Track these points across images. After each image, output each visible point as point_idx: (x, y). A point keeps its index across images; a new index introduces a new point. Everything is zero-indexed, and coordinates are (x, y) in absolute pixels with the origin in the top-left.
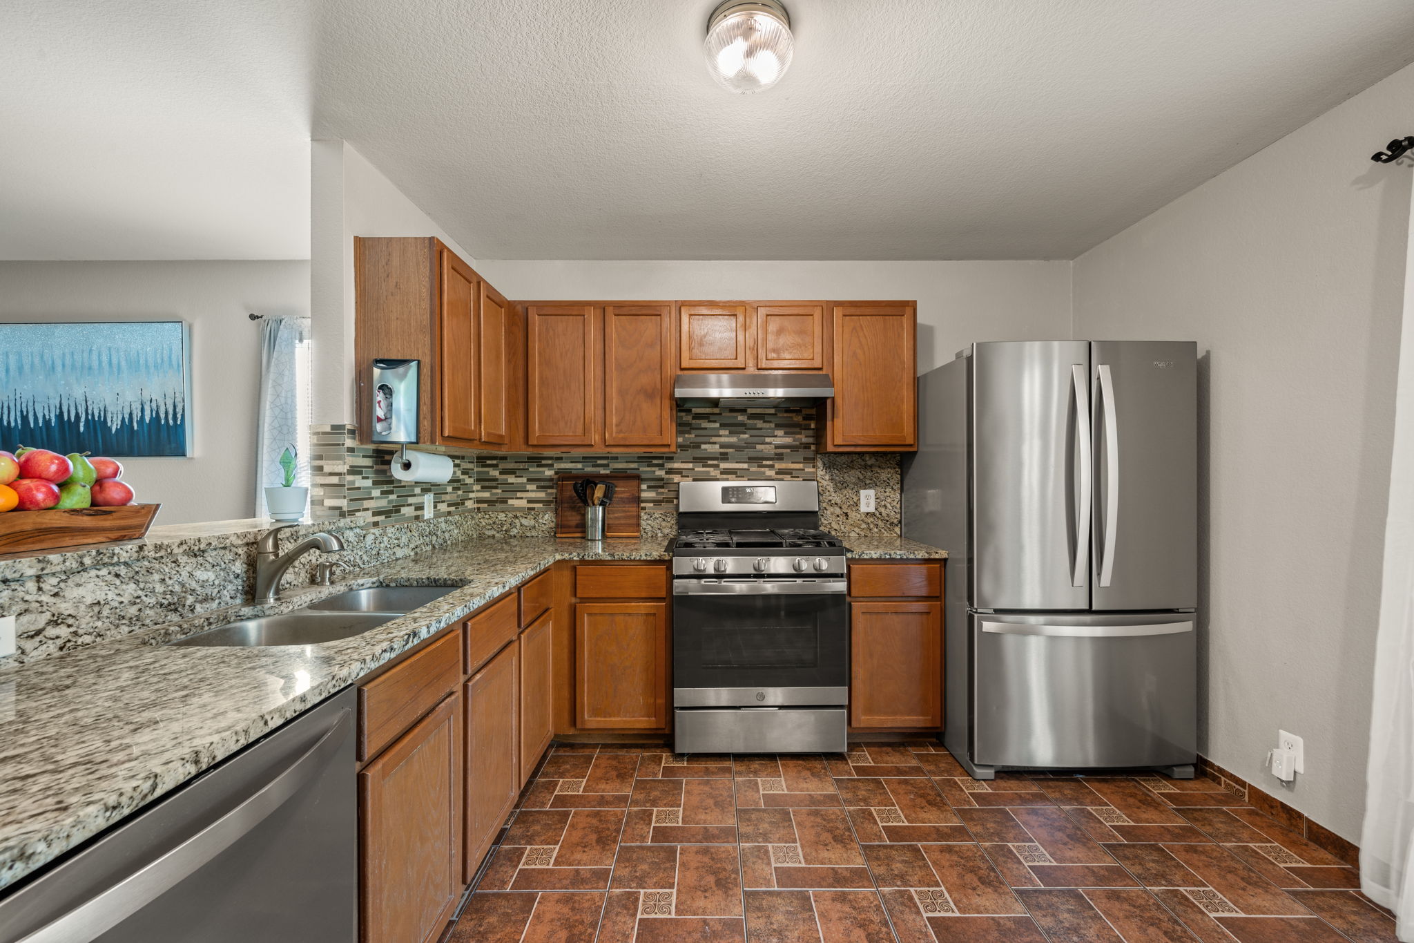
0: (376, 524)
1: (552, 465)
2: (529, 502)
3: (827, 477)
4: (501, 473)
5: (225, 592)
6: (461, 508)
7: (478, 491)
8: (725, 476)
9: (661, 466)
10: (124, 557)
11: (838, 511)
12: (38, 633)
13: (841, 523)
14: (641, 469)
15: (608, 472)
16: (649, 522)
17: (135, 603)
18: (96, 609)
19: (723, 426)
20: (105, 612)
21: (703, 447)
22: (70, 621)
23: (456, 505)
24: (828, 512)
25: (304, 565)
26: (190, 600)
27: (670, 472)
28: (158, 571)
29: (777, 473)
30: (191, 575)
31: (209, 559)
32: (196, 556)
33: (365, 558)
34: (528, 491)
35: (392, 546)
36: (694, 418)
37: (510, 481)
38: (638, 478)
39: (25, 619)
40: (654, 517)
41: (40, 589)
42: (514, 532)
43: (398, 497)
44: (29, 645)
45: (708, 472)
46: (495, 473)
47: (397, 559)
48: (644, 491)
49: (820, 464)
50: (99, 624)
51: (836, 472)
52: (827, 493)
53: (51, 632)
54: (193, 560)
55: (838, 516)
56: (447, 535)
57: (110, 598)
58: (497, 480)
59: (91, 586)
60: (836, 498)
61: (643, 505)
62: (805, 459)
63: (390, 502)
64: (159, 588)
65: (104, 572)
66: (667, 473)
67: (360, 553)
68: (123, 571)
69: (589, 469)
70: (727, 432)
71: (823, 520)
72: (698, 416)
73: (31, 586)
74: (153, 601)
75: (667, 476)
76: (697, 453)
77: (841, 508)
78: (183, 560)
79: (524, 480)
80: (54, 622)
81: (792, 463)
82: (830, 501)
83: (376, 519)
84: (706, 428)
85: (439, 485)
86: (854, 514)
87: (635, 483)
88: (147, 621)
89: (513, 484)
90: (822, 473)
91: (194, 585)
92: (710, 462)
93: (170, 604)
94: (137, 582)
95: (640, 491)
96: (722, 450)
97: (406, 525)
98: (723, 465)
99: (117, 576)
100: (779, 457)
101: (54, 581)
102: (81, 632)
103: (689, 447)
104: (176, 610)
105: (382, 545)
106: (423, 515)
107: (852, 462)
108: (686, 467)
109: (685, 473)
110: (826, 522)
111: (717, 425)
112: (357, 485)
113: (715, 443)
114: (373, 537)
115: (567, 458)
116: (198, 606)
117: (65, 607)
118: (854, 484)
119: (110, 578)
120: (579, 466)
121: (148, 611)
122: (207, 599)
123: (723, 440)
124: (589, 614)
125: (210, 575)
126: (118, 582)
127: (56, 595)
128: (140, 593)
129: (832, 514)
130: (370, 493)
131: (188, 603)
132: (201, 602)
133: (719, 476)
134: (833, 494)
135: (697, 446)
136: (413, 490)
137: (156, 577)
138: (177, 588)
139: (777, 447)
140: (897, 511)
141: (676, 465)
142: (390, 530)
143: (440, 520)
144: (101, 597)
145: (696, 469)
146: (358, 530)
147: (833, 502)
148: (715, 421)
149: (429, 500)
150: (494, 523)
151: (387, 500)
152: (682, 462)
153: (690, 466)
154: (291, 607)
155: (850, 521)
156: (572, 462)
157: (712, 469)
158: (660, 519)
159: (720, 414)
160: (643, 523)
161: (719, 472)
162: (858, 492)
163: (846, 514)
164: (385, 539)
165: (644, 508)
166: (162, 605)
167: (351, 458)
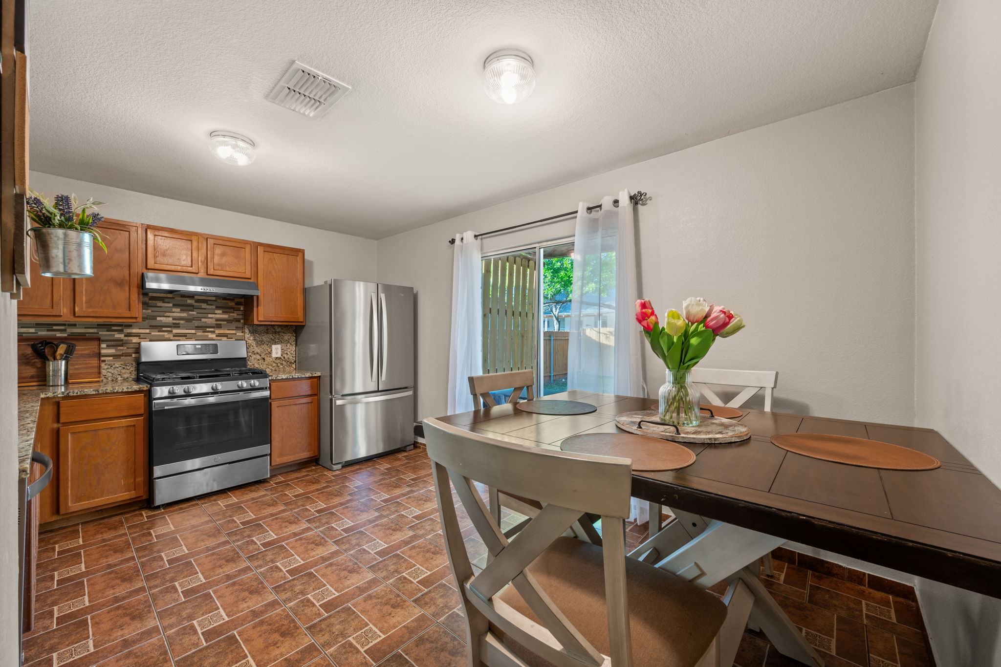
3: (252, 338)
8: (177, 338)
9: (121, 331)
11: (258, 357)
13: (260, 364)
14: (100, 333)
15: (65, 335)
16: (110, 370)
19: (175, 305)
21: (158, 319)
24: (253, 358)
27: (129, 335)
29: (217, 336)
36: (153, 300)
38: (99, 340)
40: (114, 366)
45: (164, 335)
48: (104, 348)
49: (247, 331)
51: (257, 335)
52: (252, 347)
55: (259, 360)
60: (257, 350)
61: (103, 359)
62: (236, 327)
66: (125, 336)
69: (43, 333)
70: (179, 310)
71: (249, 362)
75: (126, 338)
76: (153, 323)
77: (260, 355)
81: (228, 330)
82: (254, 352)
84: (161, 307)
86: (268, 358)
87: (96, 343)
90: (248, 336)
92: (164, 329)
95: (99, 348)
96: (175, 321)
98: (175, 331)
100: (219, 326)
103: (146, 318)
107: (267, 330)
108: (143, 332)
109: (143, 336)
110: (251, 364)
111: (171, 305)
113: (169, 317)
118: (269, 342)
120: (32, 330)
123: (175, 314)
129: (255, 359)
133: (172, 338)
134: (255, 348)
135: (154, 318)
139: (217, 320)
140: (293, 356)
141: (134, 331)
145: (152, 333)
147: (255, 352)
148: (169, 303)
152: (140, 329)
153: (147, 331)
155: (266, 362)
157: (166, 333)
158: (120, 368)
160: (104, 372)
161: (172, 335)
162: (271, 347)
163: (264, 359)
165: (104, 361)
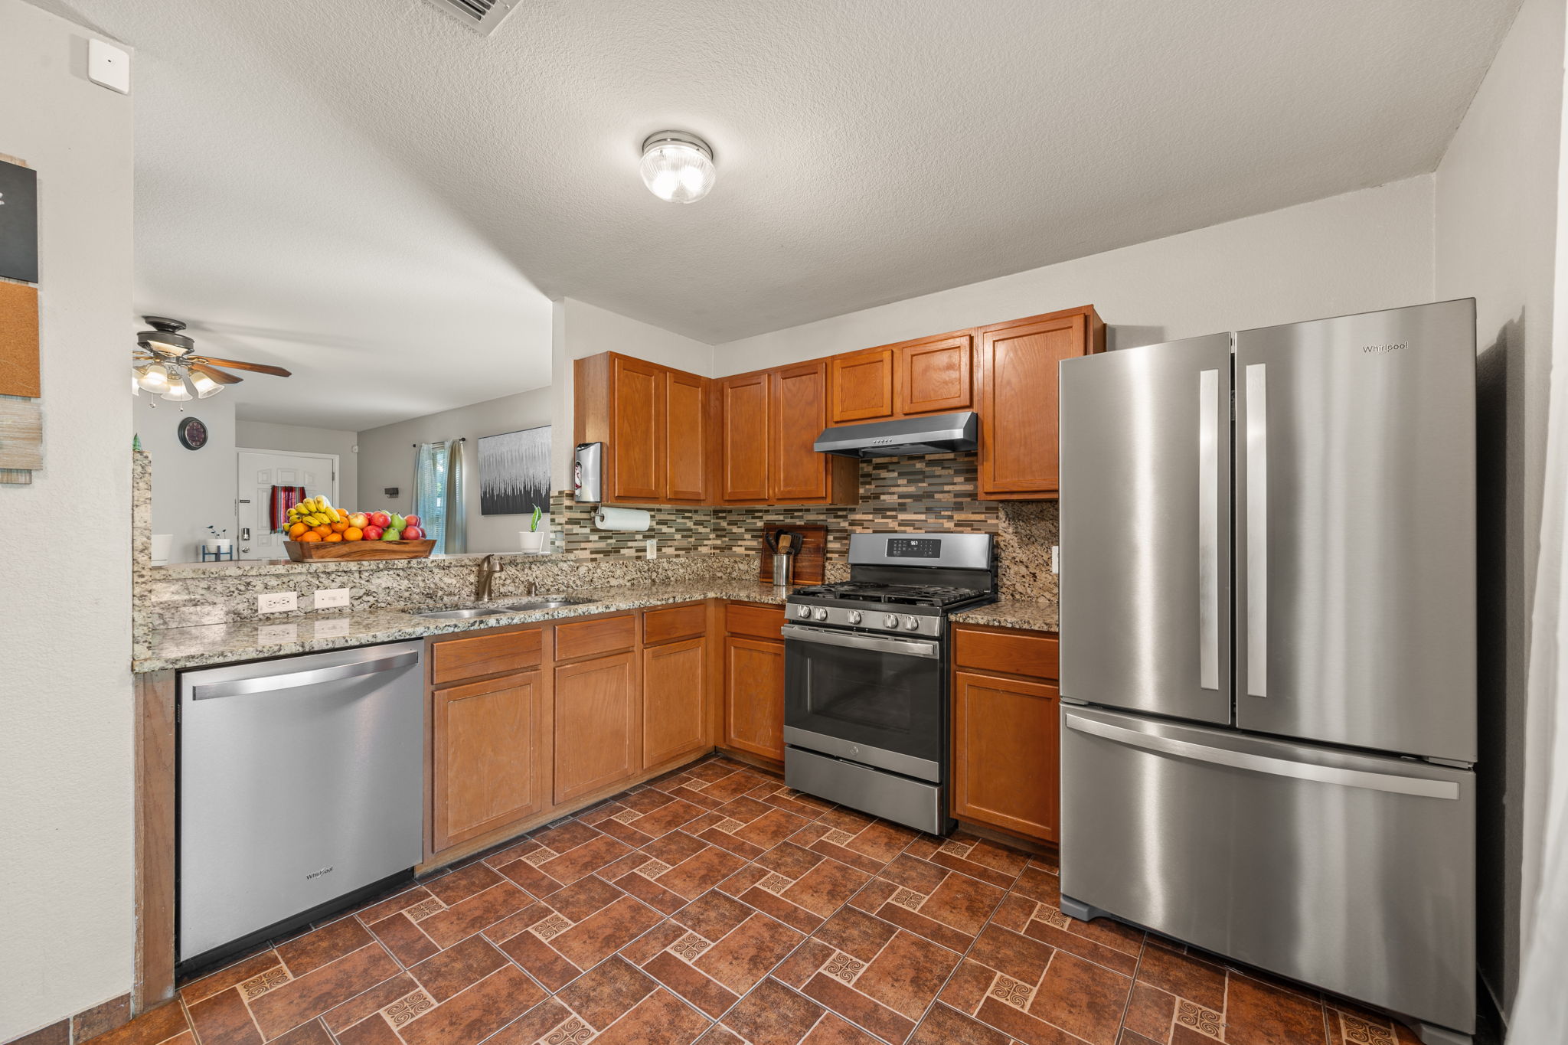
0: (593, 560)
1: (761, 517)
2: (746, 549)
3: (1011, 530)
4: (728, 524)
5: (463, 592)
6: (692, 553)
7: (714, 539)
8: (903, 528)
9: (845, 517)
10: (400, 566)
11: (1023, 570)
12: (360, 598)
13: (1027, 585)
14: (829, 521)
15: (803, 523)
16: (832, 572)
17: (408, 591)
18: (388, 591)
19: (901, 475)
20: (392, 593)
21: (883, 497)
22: (374, 595)
23: (687, 550)
24: (1012, 572)
25: (523, 582)
26: (440, 593)
27: (853, 523)
28: (421, 575)
29: (956, 525)
30: (441, 579)
31: (452, 571)
32: (444, 569)
33: (578, 582)
34: (745, 540)
35: (606, 576)
36: (874, 468)
37: (734, 531)
38: (827, 530)
39: (354, 590)
40: (836, 567)
41: (360, 577)
42: (734, 575)
43: (617, 541)
44: (356, 603)
46: (724, 524)
47: (611, 586)
48: (830, 541)
49: (1002, 514)
50: (389, 598)
51: (1022, 524)
52: (1011, 549)
53: (365, 598)
54: (443, 571)
55: (1023, 576)
56: (670, 573)
57: (394, 586)
58: (725, 530)
59: (385, 579)
60: (1021, 555)
61: (829, 555)
62: (987, 509)
63: (607, 545)
64: (422, 584)
65: (391, 572)
66: (850, 524)
67: (573, 579)
68: (401, 573)
69: (788, 521)
70: (905, 482)
71: (1005, 580)
72: (878, 467)
73: (357, 575)
74: (418, 591)
75: (850, 528)
76: (876, 504)
77: (1027, 567)
78: (436, 570)
79: (743, 530)
80: (367, 594)
81: (973, 513)
82: (1014, 558)
83: (594, 556)
84: (885, 478)
85: (624, 534)
86: (1044, 575)
87: (822, 533)
88: (415, 601)
89: (735, 533)
90: (1004, 525)
91: (443, 585)
92: (888, 513)
93: (428, 594)
94: (409, 580)
95: (826, 542)
96: (901, 501)
97: (621, 562)
98: (902, 517)
99: (398, 575)
100: (958, 507)
101: (367, 574)
102: (379, 601)
103: (869, 498)
104: (431, 598)
105: (595, 575)
106: (646, 556)
107: (1041, 511)
108: (867, 519)
109: (866, 524)
110: (1008, 583)
111: (896, 474)
112: (574, 532)
113: (893, 493)
114: (586, 568)
115: (775, 510)
116: (445, 597)
117: (372, 588)
118: (1044, 538)
119: (395, 576)
120: (781, 517)
121: (415, 596)
122: (451, 594)
123: (901, 489)
124: (735, 647)
125: (454, 581)
126: (399, 579)
127: (368, 581)
128: (411, 585)
129: (1016, 574)
130: (589, 537)
131: (439, 595)
132: (447, 595)
133: (897, 528)
134: (1018, 550)
135: (877, 497)
136: (634, 537)
137: (420, 578)
138: (432, 586)
139: (956, 495)
141: (858, 517)
142: (603, 565)
143: (662, 560)
144: (390, 585)
145: (876, 521)
146: (571, 563)
147: (1017, 559)
148: (893, 471)
149: (652, 546)
150: (722, 566)
151: (605, 543)
152: (863, 514)
153: (870, 517)
154: (496, 606)
155: (1039, 584)
156: (776, 514)
157: (890, 520)
158: (842, 570)
159: (898, 463)
160: (827, 573)
161: (897, 523)
162: (1049, 549)
163: (1034, 575)
164: (599, 571)
165: (831, 559)
166: (423, 594)
167: (569, 513)
